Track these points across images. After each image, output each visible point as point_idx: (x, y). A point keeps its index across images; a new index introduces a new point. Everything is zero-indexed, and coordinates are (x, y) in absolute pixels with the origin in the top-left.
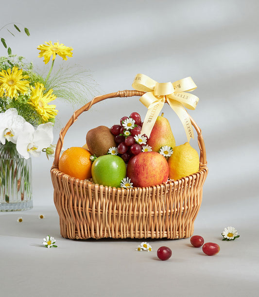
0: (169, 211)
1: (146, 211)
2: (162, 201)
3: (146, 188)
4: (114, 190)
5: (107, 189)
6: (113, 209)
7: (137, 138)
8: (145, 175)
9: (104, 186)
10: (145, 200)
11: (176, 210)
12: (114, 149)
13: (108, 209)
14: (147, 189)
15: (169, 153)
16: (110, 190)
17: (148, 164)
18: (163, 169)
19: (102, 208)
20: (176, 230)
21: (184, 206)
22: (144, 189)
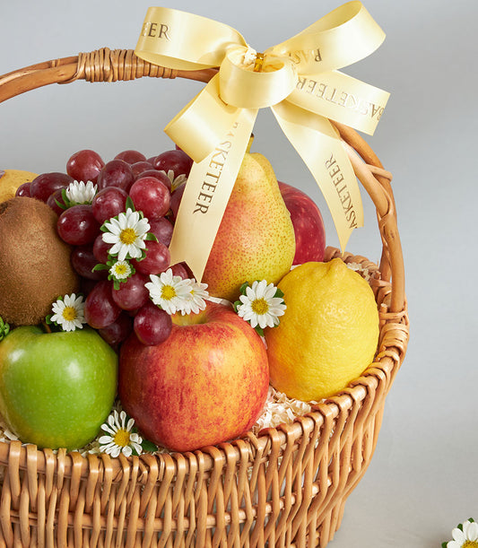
0: (268, 509)
1: (187, 516)
2: (245, 485)
3: (188, 459)
4: (79, 465)
5: (51, 462)
6: (72, 511)
7: (155, 288)
8: (187, 422)
9: (41, 449)
10: (184, 490)
11: (292, 500)
12: (71, 300)
13: (57, 513)
14: (194, 463)
15: (270, 311)
16: (62, 466)
17: (197, 386)
18: (249, 392)
19: (34, 510)
20: (290, 540)
21: (318, 481)
22: (182, 465)
